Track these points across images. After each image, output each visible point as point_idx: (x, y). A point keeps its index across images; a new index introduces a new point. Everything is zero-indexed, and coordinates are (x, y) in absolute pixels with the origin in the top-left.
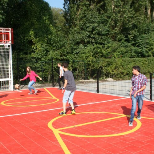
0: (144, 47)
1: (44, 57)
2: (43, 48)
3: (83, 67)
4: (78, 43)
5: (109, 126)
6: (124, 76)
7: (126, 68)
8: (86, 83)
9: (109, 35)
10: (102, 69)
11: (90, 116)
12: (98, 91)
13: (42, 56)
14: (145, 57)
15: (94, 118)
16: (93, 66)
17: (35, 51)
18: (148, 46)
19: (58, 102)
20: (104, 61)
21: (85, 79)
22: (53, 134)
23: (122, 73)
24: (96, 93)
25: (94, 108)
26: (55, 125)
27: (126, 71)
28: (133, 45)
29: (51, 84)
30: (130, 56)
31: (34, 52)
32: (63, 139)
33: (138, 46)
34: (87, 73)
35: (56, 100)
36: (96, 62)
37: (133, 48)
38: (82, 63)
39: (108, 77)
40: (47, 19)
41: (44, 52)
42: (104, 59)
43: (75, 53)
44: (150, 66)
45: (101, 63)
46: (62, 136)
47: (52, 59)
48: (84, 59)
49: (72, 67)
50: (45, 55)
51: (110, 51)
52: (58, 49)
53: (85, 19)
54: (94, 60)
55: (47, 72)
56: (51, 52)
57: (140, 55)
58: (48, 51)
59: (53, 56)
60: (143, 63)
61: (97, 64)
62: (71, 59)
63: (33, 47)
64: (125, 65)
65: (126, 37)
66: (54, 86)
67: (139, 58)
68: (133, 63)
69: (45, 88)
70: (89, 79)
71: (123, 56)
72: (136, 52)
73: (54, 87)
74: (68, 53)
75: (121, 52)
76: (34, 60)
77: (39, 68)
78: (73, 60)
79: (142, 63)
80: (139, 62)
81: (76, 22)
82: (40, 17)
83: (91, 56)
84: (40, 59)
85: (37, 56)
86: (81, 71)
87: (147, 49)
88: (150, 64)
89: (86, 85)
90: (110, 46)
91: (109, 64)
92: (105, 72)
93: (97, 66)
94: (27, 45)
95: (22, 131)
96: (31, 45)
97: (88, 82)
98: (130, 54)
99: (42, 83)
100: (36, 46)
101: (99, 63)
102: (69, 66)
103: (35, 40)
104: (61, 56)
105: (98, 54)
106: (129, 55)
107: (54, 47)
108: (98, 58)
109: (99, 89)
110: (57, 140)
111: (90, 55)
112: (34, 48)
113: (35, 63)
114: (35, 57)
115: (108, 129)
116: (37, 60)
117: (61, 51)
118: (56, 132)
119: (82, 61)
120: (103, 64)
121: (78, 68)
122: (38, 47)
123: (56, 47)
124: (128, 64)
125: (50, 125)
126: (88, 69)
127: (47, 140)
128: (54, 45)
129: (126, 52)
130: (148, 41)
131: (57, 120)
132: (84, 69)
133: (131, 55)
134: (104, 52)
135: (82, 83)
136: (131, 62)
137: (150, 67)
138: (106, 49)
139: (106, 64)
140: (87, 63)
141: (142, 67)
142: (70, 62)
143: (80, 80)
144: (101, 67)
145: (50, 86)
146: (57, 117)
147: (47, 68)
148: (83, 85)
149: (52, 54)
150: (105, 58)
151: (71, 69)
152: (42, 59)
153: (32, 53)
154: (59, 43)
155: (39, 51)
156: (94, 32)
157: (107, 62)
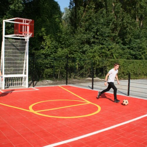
0: (137, 50)
1: (54, 54)
2: (53, 45)
4: (83, 43)
6: (125, 75)
7: (126, 68)
13: (51, 53)
14: (138, 59)
17: (45, 47)
18: (142, 50)
23: (123, 73)
27: (126, 71)
28: (129, 48)
30: (127, 58)
31: (43, 48)
33: (132, 49)
36: (101, 61)
37: (129, 51)
40: (57, 17)
41: (53, 49)
45: (105, 63)
50: (54, 52)
52: (67, 47)
53: (90, 20)
56: (60, 49)
57: (134, 57)
61: (102, 63)
62: (78, 58)
63: (43, 43)
64: (126, 66)
65: (123, 40)
67: (133, 60)
68: (132, 64)
69: (59, 86)
71: (121, 58)
72: (131, 54)
74: (76, 51)
75: (120, 53)
76: (43, 56)
77: (47, 64)
79: (138, 65)
80: (136, 64)
82: (51, 15)
84: (49, 55)
85: (47, 53)
87: (140, 53)
88: (144, 66)
93: (101, 65)
94: (37, 41)
96: (41, 42)
98: (127, 55)
100: (46, 43)
102: (76, 64)
103: (46, 36)
104: (70, 54)
105: (102, 54)
107: (63, 44)
108: (102, 58)
109: (130, 92)
113: (44, 59)
114: (45, 53)
116: (46, 56)
117: (70, 49)
120: (107, 63)
121: (85, 66)
122: (48, 44)
123: (65, 45)
124: (128, 65)
128: (63, 43)
129: (124, 54)
130: (141, 45)
134: (108, 52)
137: (144, 68)
140: (94, 62)
141: (139, 68)
142: (77, 60)
144: (105, 66)
149: (60, 52)
151: (77, 66)
152: (52, 56)
153: (42, 50)
154: (68, 41)
155: (49, 47)
156: (98, 33)
157: (112, 62)
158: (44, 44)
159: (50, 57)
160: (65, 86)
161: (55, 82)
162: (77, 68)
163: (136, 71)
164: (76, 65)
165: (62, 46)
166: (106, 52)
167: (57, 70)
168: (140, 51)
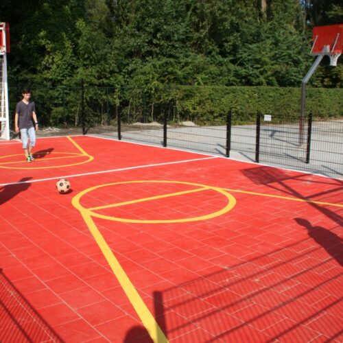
0: (252, 66)
1: (68, 78)
3: (139, 99)
4: (130, 55)
5: (180, 205)
6: (215, 117)
7: (218, 104)
8: (144, 128)
9: (189, 41)
10: (175, 104)
11: (147, 187)
12: (165, 144)
13: (63, 76)
14: (253, 85)
15: (155, 190)
16: (159, 98)
17: (51, 66)
18: (259, 66)
19: (91, 161)
20: (179, 89)
21: (142, 122)
22: (81, 218)
23: (212, 113)
24: (162, 147)
25: (156, 173)
26: (85, 202)
27: (218, 109)
28: (233, 62)
29: (80, 130)
30: (226, 82)
31: (49, 69)
32: (97, 226)
33: (241, 65)
34: (146, 111)
35: (88, 158)
36: (164, 91)
37: (232, 67)
38: (138, 91)
39: (186, 120)
41: (66, 69)
42: (179, 86)
43: (125, 73)
44: (260, 101)
45: (173, 94)
46: (95, 220)
47: (83, 83)
48: (142, 85)
49: (120, 98)
50: (69, 76)
51: (189, 71)
52: (94, 65)
54: (161, 86)
55: (72, 107)
56: (80, 70)
57: (244, 80)
58: (74, 68)
59: (84, 78)
60: (250, 97)
61: (167, 94)
62: (118, 85)
63: (46, 58)
64: (217, 98)
65: (221, 46)
66: (85, 133)
67: (243, 87)
68: (232, 95)
69: (68, 137)
70: (150, 122)
71: (213, 82)
72: (237, 75)
73: (86, 135)
74: (112, 72)
75: (211, 74)
76: (49, 84)
77: (57, 98)
78: (122, 86)
79: (247, 96)
80: (242, 94)
81: (129, 14)
83: (156, 79)
84: (60, 82)
85: (55, 77)
86: (137, 107)
87: (257, 72)
88: (261, 99)
89: (145, 132)
90: (191, 63)
91: (188, 96)
92: (180, 109)
93: (165, 98)
94: (35, 55)
95: (25, 213)
96: (44, 56)
97: (148, 126)
98: (227, 78)
99: (64, 128)
100: (53, 58)
101: (169, 92)
102: (115, 97)
103: (51, 45)
104: (99, 78)
105: (168, 77)
106: (225, 79)
107: (85, 60)
108: (167, 83)
109: (168, 141)
110: (87, 228)
111: (153, 78)
112: (48, 60)
113: (51, 89)
114: (50, 77)
115: (178, 209)
116: (55, 83)
117: (100, 68)
118: (87, 214)
119: (139, 88)
120: (177, 94)
121: (131, 101)
122: (55, 60)
123: (91, 61)
124: (223, 97)
125: (75, 201)
126: (148, 103)
127: (70, 227)
128: (86, 56)
129: (219, 75)
130: (258, 57)
131: (89, 193)
132: (141, 104)
133: (229, 81)
134: (179, 73)
135: (138, 128)
136: (228, 93)
137: (260, 103)
138: (183, 67)
139: (182, 94)
140: (147, 92)
141: (248, 102)
142: (116, 89)
143: (134, 124)
144: (172, 100)
145: (77, 132)
146: (88, 188)
147: (73, 99)
148: (139, 132)
149: (81, 73)
150: (181, 83)
151: (118, 102)
152: (64, 82)
153: (46, 71)
154: (95, 53)
155: (58, 66)
156: (158, 35)
157: (185, 91)
158: (50, 61)
159: (61, 84)
160: (81, 137)
161: (64, 131)
162: (118, 105)
163: (241, 109)
164: (115, 99)
165: (85, 63)
166: (176, 73)
167: (73, 109)
168: (257, 68)
